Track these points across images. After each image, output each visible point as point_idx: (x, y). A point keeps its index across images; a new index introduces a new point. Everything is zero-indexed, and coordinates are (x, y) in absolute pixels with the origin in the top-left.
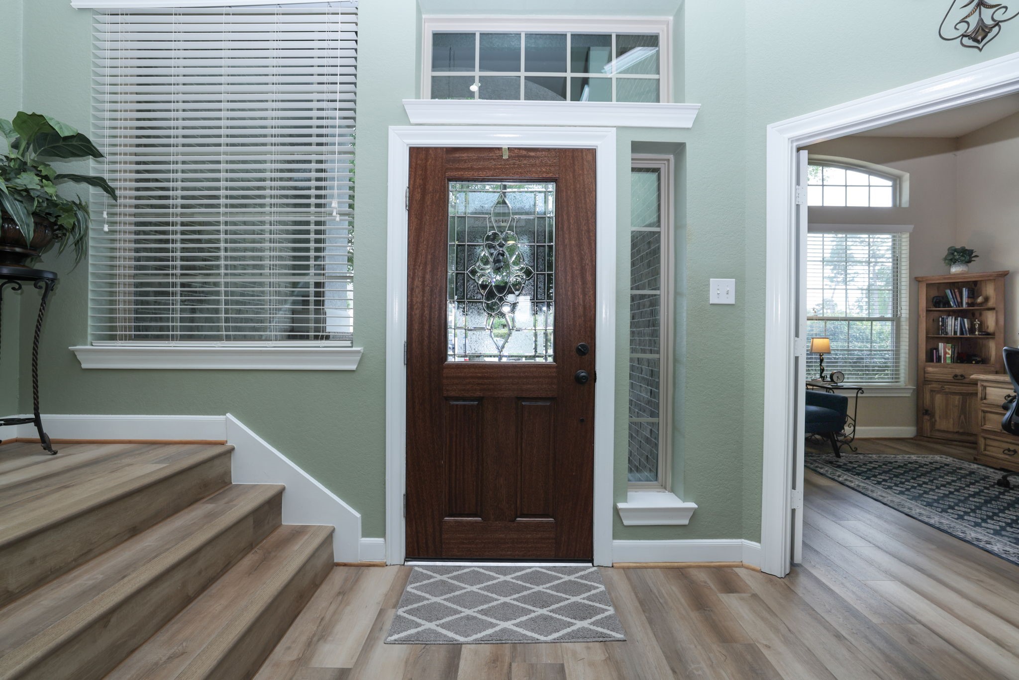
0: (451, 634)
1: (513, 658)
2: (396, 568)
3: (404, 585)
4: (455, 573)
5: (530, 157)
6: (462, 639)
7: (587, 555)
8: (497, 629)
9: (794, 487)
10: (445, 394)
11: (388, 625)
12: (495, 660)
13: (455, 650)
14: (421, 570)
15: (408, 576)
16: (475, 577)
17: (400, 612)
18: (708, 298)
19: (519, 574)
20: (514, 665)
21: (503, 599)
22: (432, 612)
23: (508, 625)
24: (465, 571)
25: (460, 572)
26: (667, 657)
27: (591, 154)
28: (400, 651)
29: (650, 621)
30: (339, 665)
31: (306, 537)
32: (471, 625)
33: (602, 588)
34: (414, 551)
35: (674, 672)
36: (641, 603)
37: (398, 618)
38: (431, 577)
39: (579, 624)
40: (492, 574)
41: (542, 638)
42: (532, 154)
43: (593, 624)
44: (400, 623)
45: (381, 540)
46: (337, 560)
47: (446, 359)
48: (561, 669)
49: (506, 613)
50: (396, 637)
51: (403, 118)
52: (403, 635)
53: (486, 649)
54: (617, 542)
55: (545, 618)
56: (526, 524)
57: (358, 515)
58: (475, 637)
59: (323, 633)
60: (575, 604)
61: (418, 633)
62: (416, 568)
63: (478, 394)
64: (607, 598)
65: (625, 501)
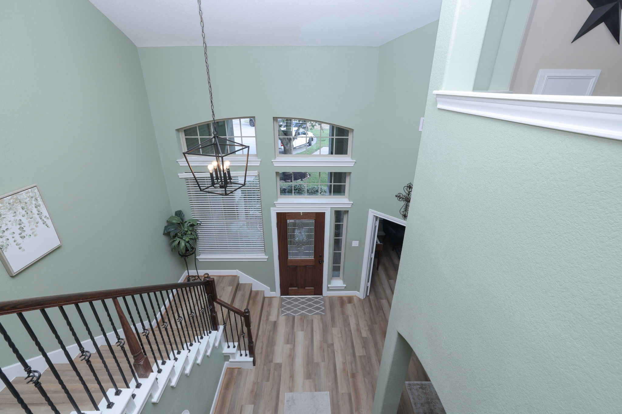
0: (293, 314)
1: (304, 318)
2: (279, 298)
3: (282, 303)
4: (292, 299)
5: (308, 215)
6: (295, 315)
7: (321, 294)
8: (301, 313)
9: (368, 282)
10: (288, 265)
11: (280, 312)
12: (301, 319)
13: (294, 317)
14: (284, 298)
15: (282, 300)
16: (296, 300)
17: (282, 309)
18: (352, 245)
19: (306, 299)
20: (304, 320)
21: (302, 306)
22: (288, 309)
23: (303, 312)
24: (294, 298)
25: (293, 299)
26: (331, 318)
27: (324, 213)
28: (284, 317)
29: (331, 311)
30: (274, 320)
31: (260, 294)
32: (296, 312)
33: (323, 302)
34: (282, 294)
35: (332, 320)
36: (330, 306)
37: (282, 311)
38: (287, 300)
39: (317, 311)
40: (300, 299)
41: (310, 314)
42: (309, 214)
43: (319, 311)
44: (283, 312)
45: (275, 292)
46: (265, 296)
47: (288, 258)
48: (312, 320)
49: (303, 309)
50: (283, 315)
51: (274, 205)
52: (284, 314)
53: (299, 317)
54: (328, 292)
55: (310, 310)
56: (308, 289)
57: (269, 288)
58: (297, 314)
59: (269, 314)
60: (317, 307)
61: (287, 314)
62: (283, 298)
63: (296, 265)
64: (324, 305)
65: (330, 284)
